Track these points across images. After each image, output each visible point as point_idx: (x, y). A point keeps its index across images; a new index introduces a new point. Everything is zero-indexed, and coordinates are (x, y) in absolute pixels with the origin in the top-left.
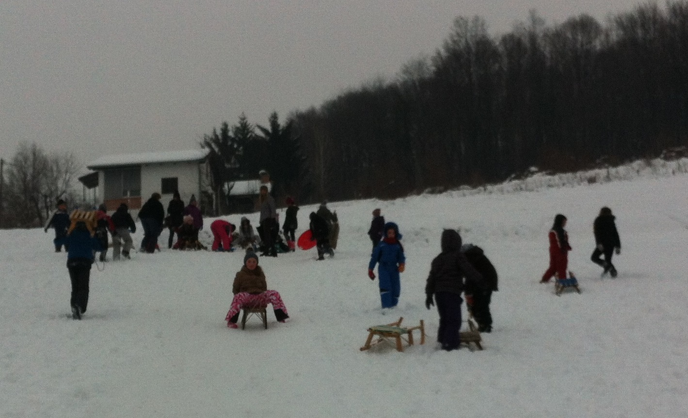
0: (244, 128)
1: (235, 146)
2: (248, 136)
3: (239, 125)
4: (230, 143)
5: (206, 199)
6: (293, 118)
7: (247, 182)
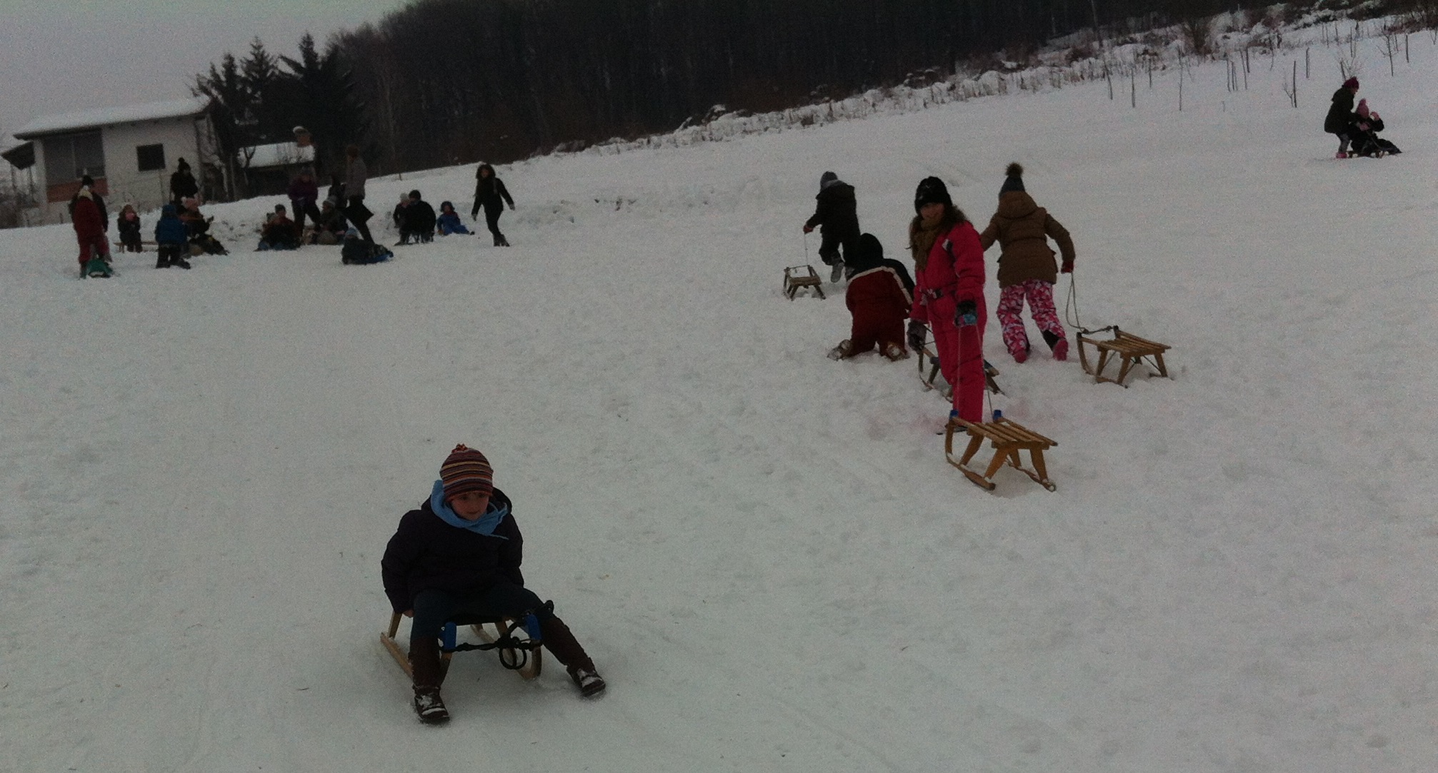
0: (259, 62)
1: (249, 91)
2: (268, 74)
3: (251, 58)
4: (239, 87)
5: (210, 176)
6: (336, 42)
7: (275, 145)
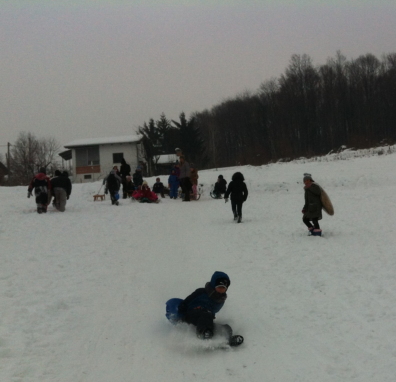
0: (163, 122)
1: (159, 134)
2: (167, 127)
3: (160, 120)
4: (155, 132)
6: (194, 116)
7: (168, 155)
